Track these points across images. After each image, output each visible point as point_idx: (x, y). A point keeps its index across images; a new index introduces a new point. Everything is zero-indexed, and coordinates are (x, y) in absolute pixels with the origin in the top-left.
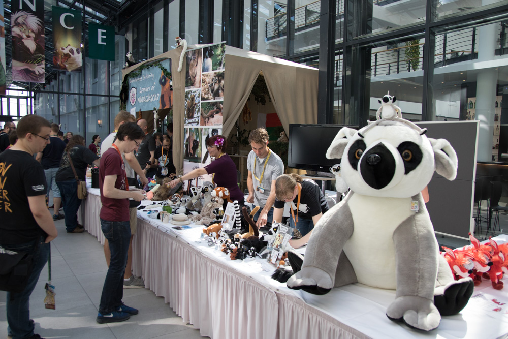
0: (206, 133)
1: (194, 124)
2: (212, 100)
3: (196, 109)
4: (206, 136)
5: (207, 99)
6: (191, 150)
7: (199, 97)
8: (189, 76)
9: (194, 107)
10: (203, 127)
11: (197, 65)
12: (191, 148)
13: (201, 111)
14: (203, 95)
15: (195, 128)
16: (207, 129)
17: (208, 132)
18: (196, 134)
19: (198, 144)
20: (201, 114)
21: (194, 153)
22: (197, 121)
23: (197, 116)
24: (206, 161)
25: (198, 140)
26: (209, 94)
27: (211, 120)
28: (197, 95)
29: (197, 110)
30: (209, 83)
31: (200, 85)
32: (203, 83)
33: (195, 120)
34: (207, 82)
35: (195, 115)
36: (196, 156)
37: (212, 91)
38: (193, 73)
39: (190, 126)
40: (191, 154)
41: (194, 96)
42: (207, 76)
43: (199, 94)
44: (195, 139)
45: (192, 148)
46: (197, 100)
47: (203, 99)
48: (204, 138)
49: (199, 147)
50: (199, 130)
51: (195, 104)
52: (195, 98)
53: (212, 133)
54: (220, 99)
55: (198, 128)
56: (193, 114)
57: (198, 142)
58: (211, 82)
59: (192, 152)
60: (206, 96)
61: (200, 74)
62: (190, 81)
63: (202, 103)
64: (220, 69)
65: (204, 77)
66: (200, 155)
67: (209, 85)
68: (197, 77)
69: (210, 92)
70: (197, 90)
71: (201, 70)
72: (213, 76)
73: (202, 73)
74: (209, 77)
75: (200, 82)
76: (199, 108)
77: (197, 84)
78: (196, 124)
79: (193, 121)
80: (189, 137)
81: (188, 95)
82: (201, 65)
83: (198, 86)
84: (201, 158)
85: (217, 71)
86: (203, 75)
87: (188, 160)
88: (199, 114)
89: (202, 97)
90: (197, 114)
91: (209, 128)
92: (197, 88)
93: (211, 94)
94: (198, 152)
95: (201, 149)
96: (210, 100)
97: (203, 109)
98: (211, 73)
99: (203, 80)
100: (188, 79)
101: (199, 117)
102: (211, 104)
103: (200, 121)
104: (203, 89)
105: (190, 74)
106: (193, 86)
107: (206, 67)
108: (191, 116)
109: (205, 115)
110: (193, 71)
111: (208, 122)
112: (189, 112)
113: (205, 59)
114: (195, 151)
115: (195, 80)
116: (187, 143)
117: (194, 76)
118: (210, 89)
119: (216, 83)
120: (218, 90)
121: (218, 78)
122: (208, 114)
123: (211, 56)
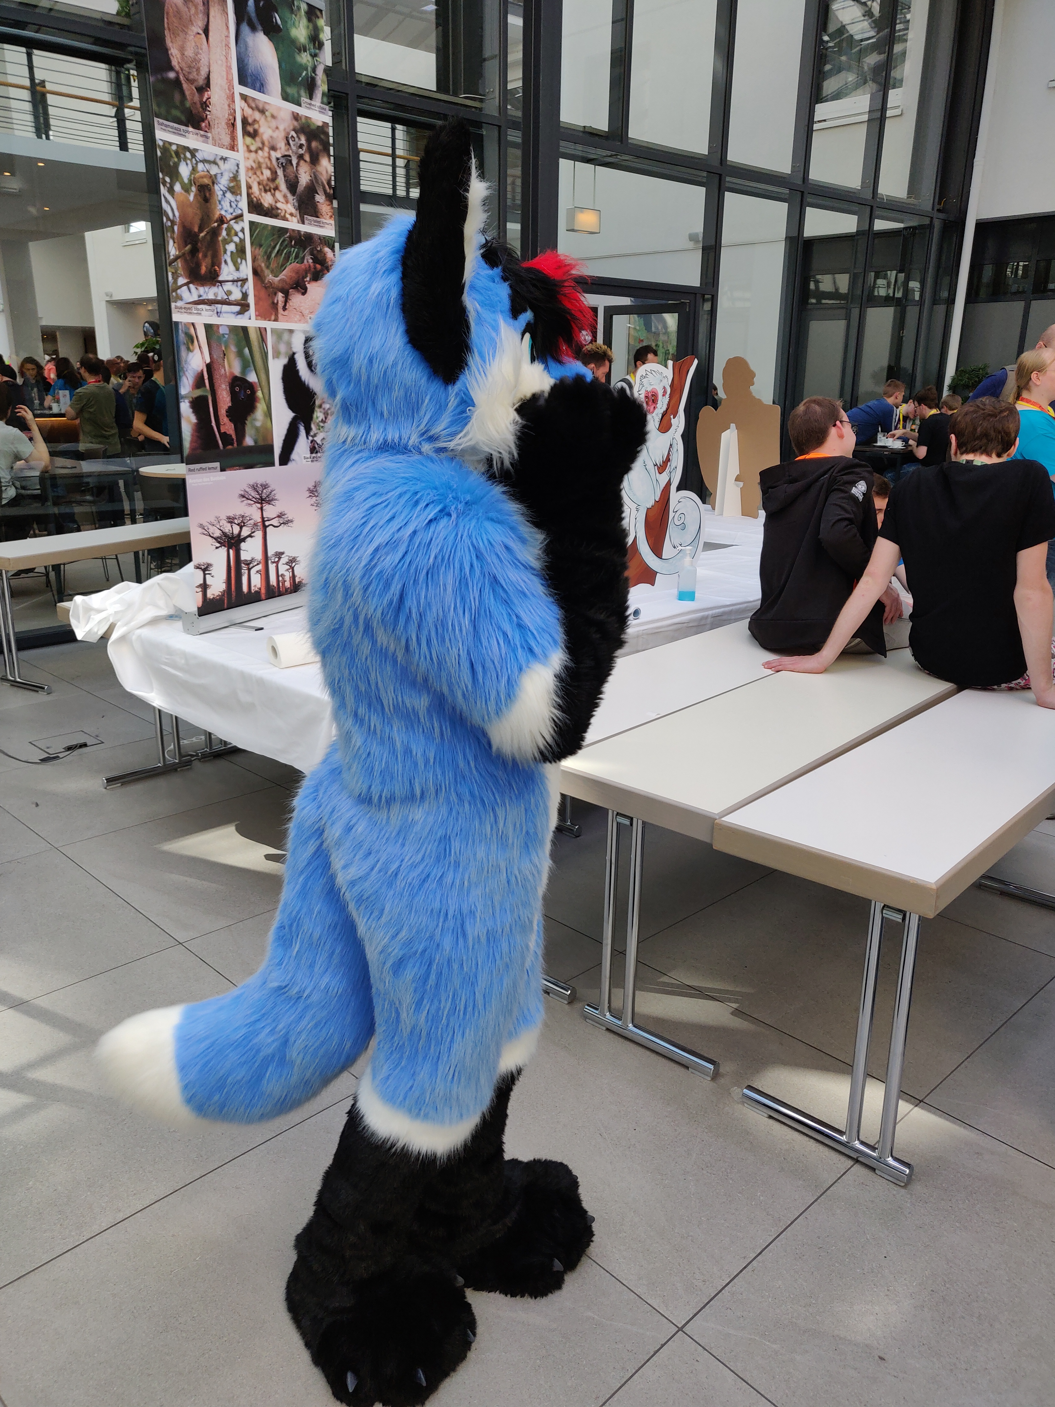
0: (283, 348)
1: (225, 308)
2: (293, 224)
3: (226, 242)
4: (284, 361)
5: (271, 212)
6: (224, 420)
7: (234, 189)
8: (171, 68)
9: (215, 233)
10: (269, 325)
11: (206, 31)
12: (223, 412)
13: (254, 259)
14: (255, 189)
15: (233, 329)
16: (286, 336)
17: (289, 344)
18: (240, 354)
19: (254, 392)
20: (255, 272)
21: (241, 433)
22: (236, 295)
23: (236, 275)
24: (294, 456)
25: (252, 378)
26: (279, 195)
27: (296, 299)
28: (224, 182)
29: (231, 247)
30: (273, 148)
31: (233, 138)
32: (246, 133)
33: (229, 293)
34: (266, 137)
35: (227, 272)
36: (249, 441)
37: (292, 186)
38: (194, 64)
39: (204, 317)
40: (225, 436)
41: (214, 179)
42: (262, 112)
43: (235, 178)
44: (237, 371)
45: (230, 412)
46: (226, 204)
47: (255, 207)
48: (276, 368)
49: (261, 407)
50: (253, 336)
51: (221, 220)
52: (218, 190)
53: (306, 351)
55: (245, 329)
56: (216, 263)
57: (251, 386)
58: (281, 145)
59: (228, 427)
60: (267, 200)
61: (231, 87)
62: (177, 97)
63: (252, 224)
64: (310, 106)
65: (248, 112)
66: (267, 433)
67: (274, 155)
68: (216, 96)
69: (283, 186)
70: (224, 159)
71: (229, 68)
72: (286, 123)
73: (239, 89)
74: (274, 123)
75: (233, 125)
76: (242, 241)
77: (220, 130)
78: (237, 308)
79: (221, 296)
80: (209, 366)
81: (176, 166)
82: (227, 46)
83: (227, 140)
84: (270, 448)
85: (302, 111)
86: (244, 97)
87: (217, 465)
88: (242, 267)
89: (249, 195)
90: (238, 269)
91: (291, 331)
92: (222, 146)
93: (285, 196)
94: (258, 424)
95: (269, 414)
96: (284, 219)
97: (260, 252)
98: (280, 109)
99: (245, 121)
100: (166, 81)
101: (244, 281)
102: (291, 238)
103: (251, 300)
104: (251, 163)
105: (174, 63)
106: (197, 126)
107: (252, 64)
108: (203, 270)
109: (270, 277)
110: (189, 52)
111: (284, 308)
112: (194, 251)
113: (245, 28)
114: (244, 424)
115: (205, 105)
116: (198, 393)
117: (201, 82)
118: (280, 172)
119: (301, 157)
120: (311, 190)
121: (309, 141)
122: (282, 276)
123: (272, 31)
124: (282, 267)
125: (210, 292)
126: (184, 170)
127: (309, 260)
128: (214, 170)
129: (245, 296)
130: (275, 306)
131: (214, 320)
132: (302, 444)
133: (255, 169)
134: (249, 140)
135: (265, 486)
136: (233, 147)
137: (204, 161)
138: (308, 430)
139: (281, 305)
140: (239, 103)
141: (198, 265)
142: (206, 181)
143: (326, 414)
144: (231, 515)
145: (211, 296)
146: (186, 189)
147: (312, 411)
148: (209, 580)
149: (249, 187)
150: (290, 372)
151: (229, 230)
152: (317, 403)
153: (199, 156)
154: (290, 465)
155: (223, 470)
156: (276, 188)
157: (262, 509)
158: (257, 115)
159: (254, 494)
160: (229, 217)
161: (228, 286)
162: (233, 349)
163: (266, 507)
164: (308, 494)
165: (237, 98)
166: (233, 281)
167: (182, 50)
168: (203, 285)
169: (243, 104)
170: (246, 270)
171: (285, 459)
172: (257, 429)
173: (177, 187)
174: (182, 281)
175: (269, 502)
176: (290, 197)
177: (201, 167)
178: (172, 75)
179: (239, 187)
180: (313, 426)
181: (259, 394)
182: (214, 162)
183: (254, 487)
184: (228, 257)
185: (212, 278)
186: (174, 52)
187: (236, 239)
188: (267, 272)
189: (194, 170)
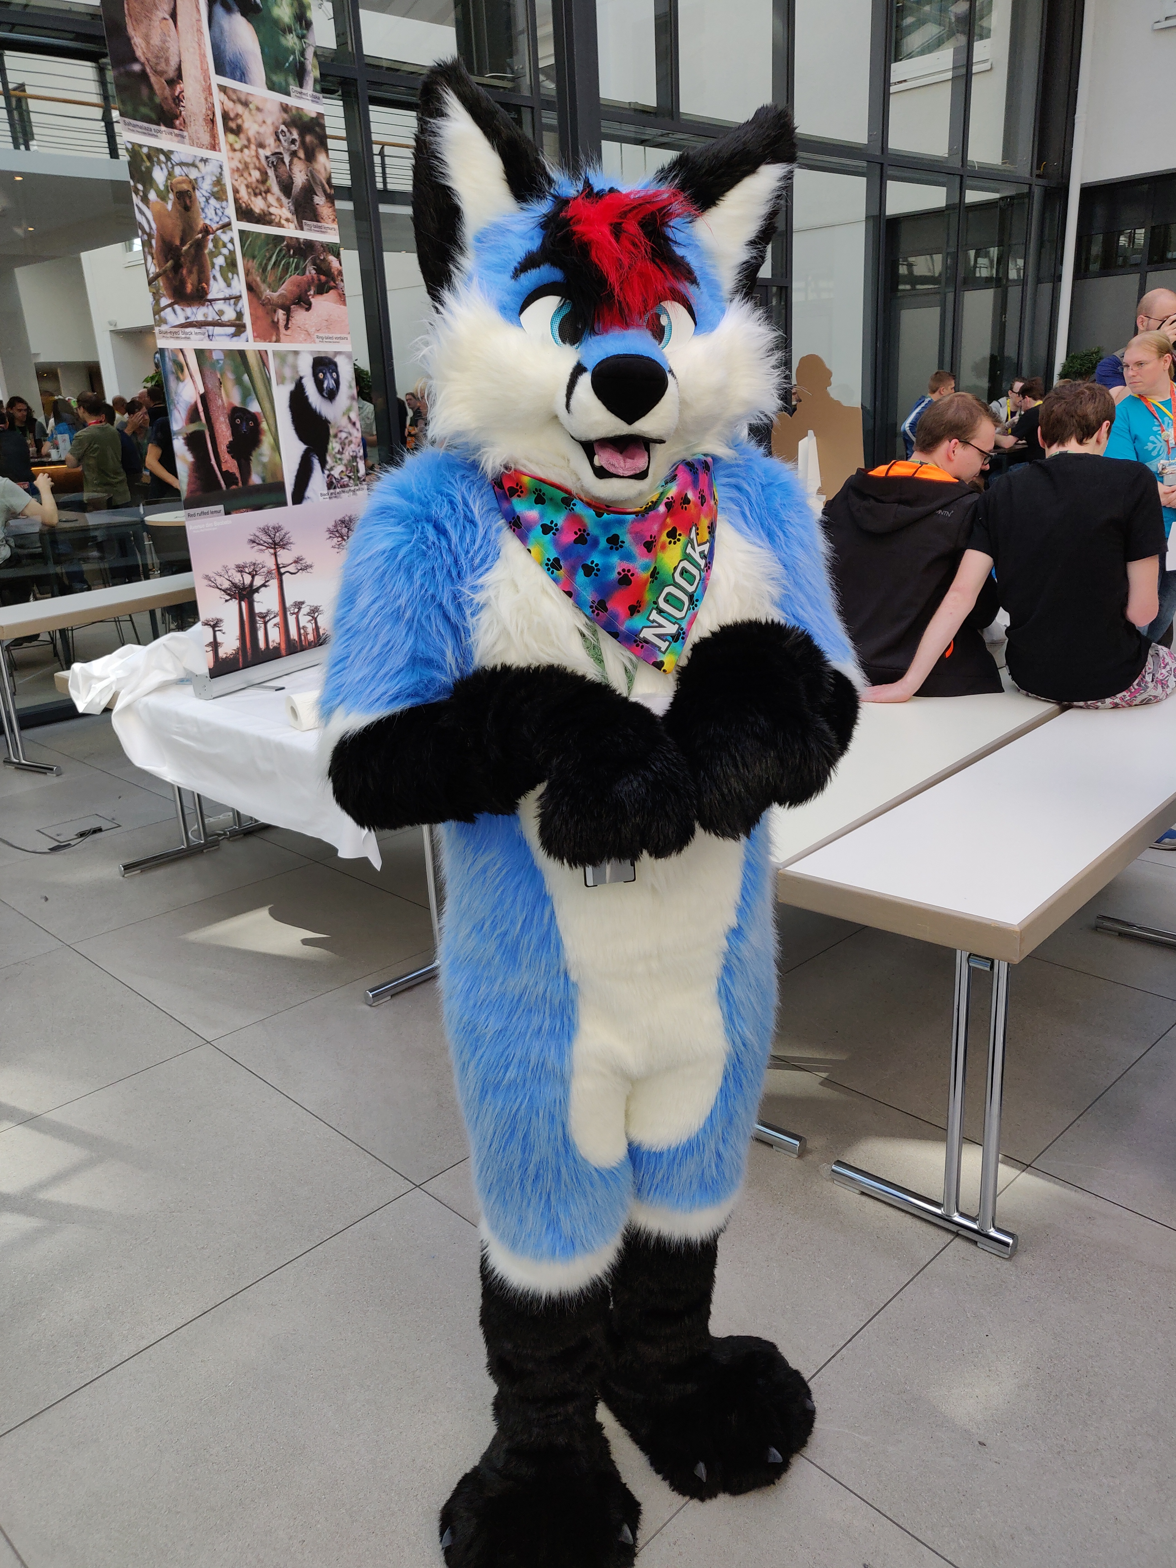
0: (287, 372)
1: (218, 330)
2: (290, 231)
3: (213, 255)
4: (291, 387)
5: (264, 219)
6: (226, 456)
7: (219, 195)
8: (135, 60)
9: (200, 245)
10: (270, 347)
11: (174, 15)
12: (223, 448)
13: (248, 273)
14: (243, 193)
15: (229, 353)
16: (290, 359)
17: (295, 368)
18: (239, 381)
19: (257, 423)
20: (250, 288)
21: (245, 471)
22: (230, 314)
23: (227, 293)
24: (309, 493)
25: (254, 407)
26: (271, 199)
27: (300, 316)
28: (206, 186)
29: (220, 261)
30: (261, 145)
31: (214, 136)
32: (228, 129)
33: (221, 313)
34: (251, 133)
35: (217, 289)
36: (255, 479)
37: (286, 187)
38: (162, 54)
39: (192, 342)
40: (227, 475)
41: (194, 185)
42: (246, 104)
43: (219, 182)
44: (237, 401)
45: (231, 448)
46: (210, 212)
47: (244, 213)
48: (281, 395)
49: (267, 441)
50: (253, 360)
51: (206, 231)
52: (200, 196)
53: (315, 375)
54: (321, 230)
55: (242, 354)
56: (203, 278)
57: (254, 417)
58: (270, 141)
59: (231, 465)
60: (258, 205)
61: (207, 78)
62: (145, 92)
63: (242, 233)
64: (301, 95)
65: (229, 105)
66: (276, 469)
67: (263, 153)
68: (190, 88)
69: (275, 189)
70: (205, 161)
71: (203, 56)
72: (273, 117)
73: (217, 80)
74: (260, 117)
75: (213, 121)
76: (232, 253)
77: (197, 127)
78: (232, 330)
79: (212, 316)
80: (203, 397)
81: (149, 171)
82: (199, 31)
83: (206, 138)
84: (281, 486)
85: (292, 101)
86: (223, 89)
87: (221, 507)
88: (235, 282)
89: (236, 201)
90: (229, 285)
91: (296, 353)
92: (201, 146)
93: (278, 200)
94: (265, 459)
95: (276, 447)
96: (280, 225)
97: (254, 264)
98: (265, 100)
99: (226, 116)
100: (131, 74)
101: (238, 298)
102: (288, 247)
103: (247, 320)
104: (236, 164)
105: (139, 53)
106: (170, 124)
107: (230, 51)
108: (189, 288)
109: (267, 293)
110: (156, 40)
111: (287, 327)
112: (177, 268)
113: (219, 10)
114: (248, 461)
115: (178, 100)
116: (193, 428)
117: (171, 73)
118: (271, 173)
119: (294, 154)
120: (309, 191)
121: (302, 135)
122: (281, 290)
123: (250, 11)
124: (281, 280)
125: (199, 313)
126: (159, 176)
127: (311, 271)
128: (193, 174)
129: (240, 315)
130: (275, 325)
131: (205, 345)
132: (318, 480)
133: (242, 171)
134: (232, 137)
135: (277, 529)
136: (214, 147)
137: (182, 164)
138: (323, 464)
139: (282, 323)
140: (218, 97)
141: (183, 283)
142: (185, 187)
143: (343, 444)
144: (241, 563)
145: (200, 318)
146: (163, 197)
147: (326, 442)
148: (220, 637)
149: (236, 191)
150: (298, 399)
151: (216, 241)
152: (332, 432)
153: (175, 158)
154: (305, 503)
155: (227, 513)
156: (268, 191)
157: (275, 554)
158: (240, 109)
159: (265, 538)
160: (215, 226)
161: (219, 305)
162: (230, 376)
163: (281, 552)
164: (327, 535)
165: (215, 90)
166: (225, 299)
167: (147, 38)
168: (189, 305)
169: (223, 97)
170: (239, 286)
171: (299, 497)
172: (264, 465)
173: (152, 196)
174: (164, 301)
175: (283, 547)
176: (285, 200)
177: (178, 170)
178: (136, 67)
179: (224, 191)
180: (328, 459)
181: (264, 425)
182: (194, 165)
183: (265, 530)
184: (216, 272)
185: (200, 297)
186: (138, 41)
187: (225, 251)
188: (263, 287)
189: (170, 174)
